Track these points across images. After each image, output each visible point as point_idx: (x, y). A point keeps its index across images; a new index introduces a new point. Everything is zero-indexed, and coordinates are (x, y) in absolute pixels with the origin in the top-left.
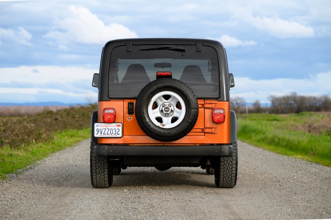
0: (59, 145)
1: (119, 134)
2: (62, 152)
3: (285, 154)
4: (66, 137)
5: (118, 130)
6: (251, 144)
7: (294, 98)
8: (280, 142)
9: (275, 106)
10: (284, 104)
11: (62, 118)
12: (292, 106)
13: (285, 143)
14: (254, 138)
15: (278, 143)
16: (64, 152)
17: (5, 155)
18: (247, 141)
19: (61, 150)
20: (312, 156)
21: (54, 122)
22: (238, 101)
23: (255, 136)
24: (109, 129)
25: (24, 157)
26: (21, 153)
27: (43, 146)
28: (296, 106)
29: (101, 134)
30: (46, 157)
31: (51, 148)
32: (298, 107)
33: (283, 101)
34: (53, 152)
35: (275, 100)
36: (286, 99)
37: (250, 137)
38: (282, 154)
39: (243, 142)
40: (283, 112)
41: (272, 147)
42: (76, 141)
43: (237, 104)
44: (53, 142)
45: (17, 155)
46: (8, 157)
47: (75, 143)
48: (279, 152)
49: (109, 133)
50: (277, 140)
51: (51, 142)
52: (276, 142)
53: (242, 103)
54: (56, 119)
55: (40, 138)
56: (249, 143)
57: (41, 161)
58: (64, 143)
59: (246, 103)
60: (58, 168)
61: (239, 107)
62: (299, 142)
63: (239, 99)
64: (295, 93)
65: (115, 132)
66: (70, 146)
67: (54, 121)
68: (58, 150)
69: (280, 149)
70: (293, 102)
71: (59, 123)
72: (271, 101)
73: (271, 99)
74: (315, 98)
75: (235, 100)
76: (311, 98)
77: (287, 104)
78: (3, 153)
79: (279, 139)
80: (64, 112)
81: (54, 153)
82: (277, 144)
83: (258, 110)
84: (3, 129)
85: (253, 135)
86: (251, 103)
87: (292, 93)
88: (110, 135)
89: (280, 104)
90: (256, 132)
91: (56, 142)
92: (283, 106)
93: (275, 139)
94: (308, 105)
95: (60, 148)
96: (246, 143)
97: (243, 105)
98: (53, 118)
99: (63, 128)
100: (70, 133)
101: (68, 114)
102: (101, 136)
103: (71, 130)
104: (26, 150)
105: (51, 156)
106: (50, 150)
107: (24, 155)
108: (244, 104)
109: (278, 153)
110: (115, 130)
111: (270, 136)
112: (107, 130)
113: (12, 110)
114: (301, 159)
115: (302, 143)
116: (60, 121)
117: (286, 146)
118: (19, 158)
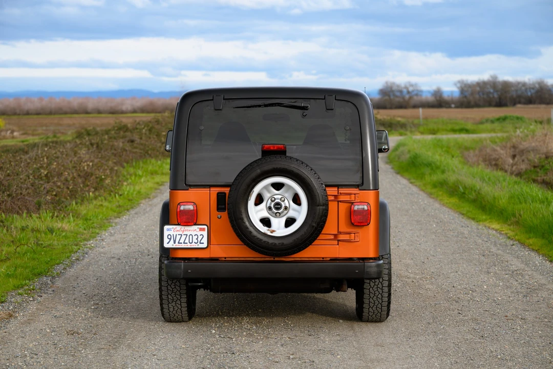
0: (130, 197)
1: (203, 243)
2: (132, 212)
3: (473, 219)
4: (142, 180)
5: (202, 236)
6: (423, 191)
7: (493, 83)
8: (467, 192)
9: (466, 97)
10: (479, 93)
11: (141, 138)
12: (491, 96)
13: (473, 196)
14: (427, 178)
15: (464, 193)
16: (136, 213)
17: (41, 229)
18: (418, 183)
19: (132, 208)
20: (514, 226)
21: (128, 147)
22: (411, 89)
23: (430, 174)
24: (187, 235)
25: (72, 232)
26: (67, 225)
27: (106, 204)
28: (496, 95)
29: (175, 243)
30: (105, 230)
31: (117, 207)
32: (500, 98)
33: (478, 89)
34: (119, 215)
35: (465, 88)
36: (482, 85)
37: (421, 177)
38: (469, 218)
39: (411, 183)
40: (477, 105)
41: (454, 200)
42: (158, 183)
43: (408, 92)
44: (120, 193)
45: (61, 230)
46: (46, 234)
47: (156, 189)
48: (465, 212)
49: (187, 241)
50: (461, 190)
51: (118, 194)
52: (461, 192)
53: (415, 92)
54: (132, 141)
55: (102, 186)
56: (418, 187)
57: (96, 240)
58: (139, 192)
59: (421, 91)
60: (119, 259)
61: (411, 98)
62: (494, 198)
63: (412, 85)
64: (495, 77)
65: (197, 239)
66: (147, 197)
67: (128, 145)
68: (128, 210)
69: (466, 207)
70: (492, 91)
71: (136, 148)
72: (458, 88)
73: (459, 85)
74: (524, 84)
75: (406, 87)
76: (519, 83)
77: (483, 94)
78: (39, 227)
79: (465, 188)
80: (145, 127)
81: (119, 218)
82: (462, 196)
83: (439, 102)
84: (45, 173)
85: (427, 171)
86: (429, 92)
87: (491, 77)
88: (189, 244)
89: (472, 94)
90: (432, 166)
91: (126, 193)
92: (477, 96)
93: (459, 188)
94: (514, 94)
95: (131, 204)
96: (416, 186)
97: (417, 95)
98: (127, 139)
99: (141, 157)
100: (150, 168)
101: (150, 130)
102: (174, 246)
103: (153, 161)
104: (77, 215)
105: (114, 225)
106: (115, 211)
107: (72, 228)
108: (419, 93)
109: (463, 214)
110: (196, 236)
111: (452, 178)
112: (184, 237)
113: (75, 104)
114: (496, 230)
115: (500, 202)
116: (137, 143)
117: (474, 201)
118: (64, 234)
